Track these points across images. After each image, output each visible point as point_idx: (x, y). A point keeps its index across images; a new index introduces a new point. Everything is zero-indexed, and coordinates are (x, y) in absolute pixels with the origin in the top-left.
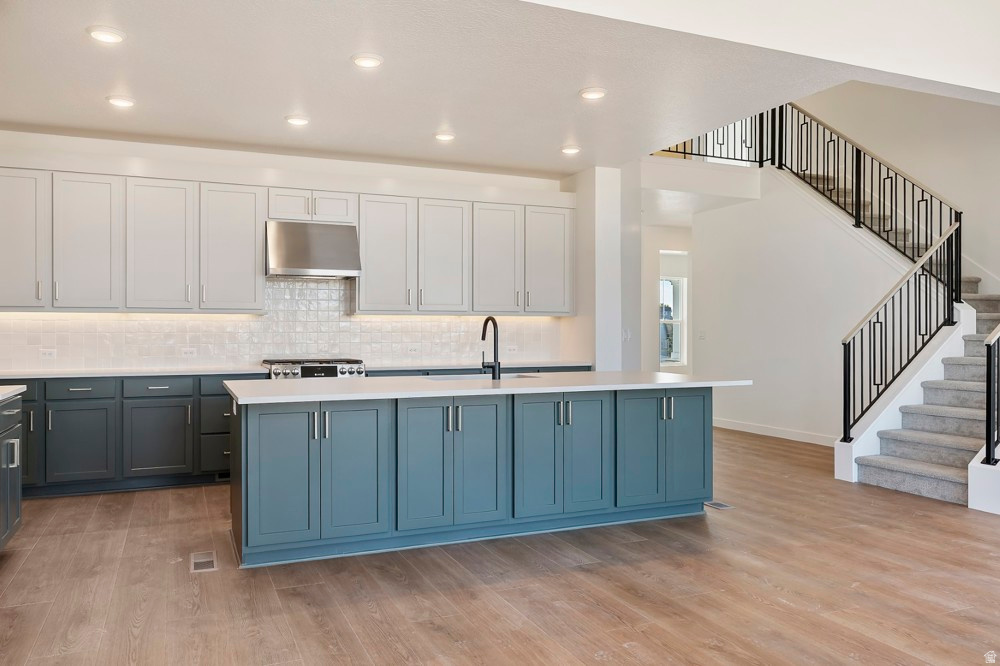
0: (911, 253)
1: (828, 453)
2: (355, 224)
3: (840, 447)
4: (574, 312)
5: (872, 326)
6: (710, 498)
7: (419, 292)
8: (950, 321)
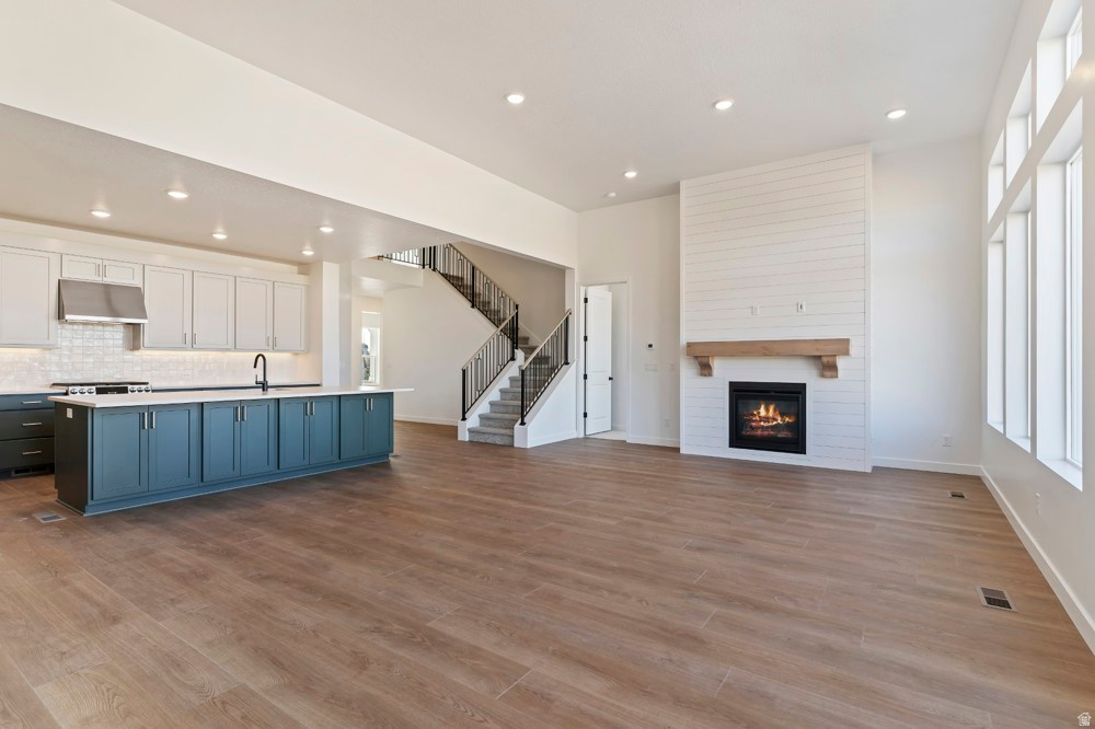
0: (496, 322)
1: (455, 429)
2: (141, 286)
3: (460, 424)
4: (307, 351)
5: (477, 360)
6: (392, 452)
7: (193, 336)
8: (513, 359)
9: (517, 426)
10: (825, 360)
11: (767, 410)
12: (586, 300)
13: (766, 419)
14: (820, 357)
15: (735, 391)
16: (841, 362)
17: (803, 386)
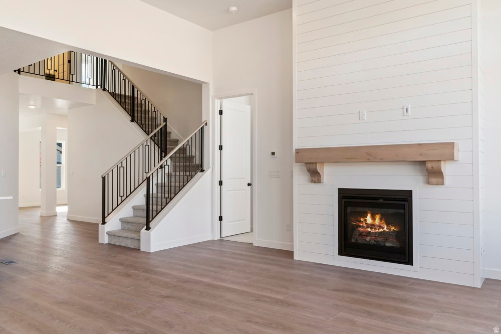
3: (100, 228)
5: (119, 168)
9: (143, 231)
10: (429, 165)
11: (373, 218)
12: (221, 112)
13: (372, 226)
14: (423, 163)
15: (344, 197)
16: (447, 168)
17: (410, 193)
